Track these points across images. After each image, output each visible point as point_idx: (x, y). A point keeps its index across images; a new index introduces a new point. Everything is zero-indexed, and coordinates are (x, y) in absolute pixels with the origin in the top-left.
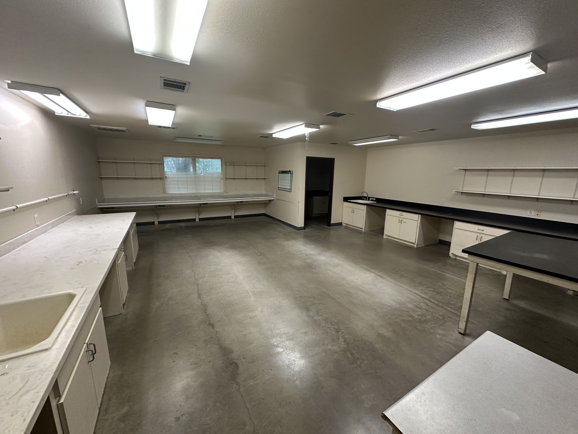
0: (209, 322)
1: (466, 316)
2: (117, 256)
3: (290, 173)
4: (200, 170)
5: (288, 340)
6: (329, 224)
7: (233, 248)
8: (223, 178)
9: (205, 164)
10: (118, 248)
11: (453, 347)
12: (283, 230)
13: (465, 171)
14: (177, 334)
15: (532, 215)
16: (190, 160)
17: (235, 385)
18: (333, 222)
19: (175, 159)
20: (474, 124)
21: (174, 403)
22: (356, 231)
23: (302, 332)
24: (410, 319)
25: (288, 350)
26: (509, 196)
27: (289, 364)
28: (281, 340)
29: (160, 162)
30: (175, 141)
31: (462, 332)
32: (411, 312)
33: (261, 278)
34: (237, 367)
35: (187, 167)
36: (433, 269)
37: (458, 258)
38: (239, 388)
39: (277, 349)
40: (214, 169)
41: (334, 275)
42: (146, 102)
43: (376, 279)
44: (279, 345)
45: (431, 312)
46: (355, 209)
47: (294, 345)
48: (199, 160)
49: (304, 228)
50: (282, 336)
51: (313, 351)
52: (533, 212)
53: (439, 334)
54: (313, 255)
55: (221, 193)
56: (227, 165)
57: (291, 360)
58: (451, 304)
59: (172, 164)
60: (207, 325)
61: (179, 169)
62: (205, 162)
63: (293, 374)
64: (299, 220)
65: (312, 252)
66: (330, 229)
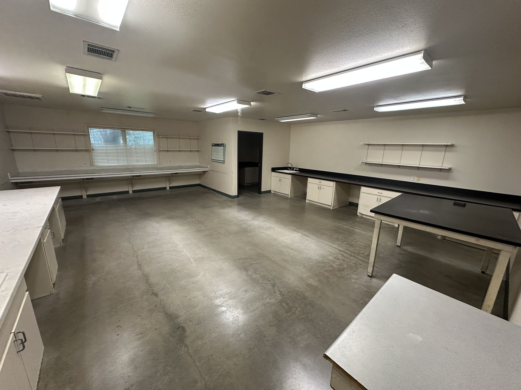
0: (152, 291)
1: (373, 263)
2: (42, 234)
3: (223, 146)
4: (130, 142)
5: (230, 299)
6: (260, 192)
7: (171, 218)
8: (156, 150)
9: (136, 136)
10: (43, 226)
11: (364, 288)
12: (219, 199)
13: (368, 146)
14: (119, 307)
15: (415, 180)
16: (119, 132)
17: (183, 347)
18: (263, 190)
19: (102, 131)
20: (376, 107)
21: (122, 375)
22: (282, 198)
23: (243, 290)
24: (331, 269)
25: (231, 308)
26: (399, 166)
27: (234, 320)
28: (225, 300)
29: (86, 134)
30: (102, 111)
31: (370, 275)
32: (331, 263)
33: (200, 245)
34: (184, 330)
35: (116, 139)
36: (346, 227)
37: (363, 216)
38: (188, 350)
39: (221, 309)
40: (145, 141)
41: (267, 237)
42: (66, 68)
43: (302, 238)
44: (223, 304)
45: (347, 261)
46: (281, 178)
47: (237, 303)
48: (129, 132)
49: (238, 196)
50: (225, 296)
51: (254, 306)
52: (415, 178)
53: (354, 279)
54: (247, 220)
55: (154, 165)
56: (159, 138)
57: (235, 317)
58: (360, 253)
59: (99, 135)
60: (150, 295)
61: (107, 140)
62: (135, 134)
63: (237, 329)
64: (233, 190)
65: (246, 218)
66: (260, 196)
